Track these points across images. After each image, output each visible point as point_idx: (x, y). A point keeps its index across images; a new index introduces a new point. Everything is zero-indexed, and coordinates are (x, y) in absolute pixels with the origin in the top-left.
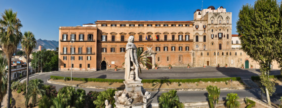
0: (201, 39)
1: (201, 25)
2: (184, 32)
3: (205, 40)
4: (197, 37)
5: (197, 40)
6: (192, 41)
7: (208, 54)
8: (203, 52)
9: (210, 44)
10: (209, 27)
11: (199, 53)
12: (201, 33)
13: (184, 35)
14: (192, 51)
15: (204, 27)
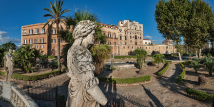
0: (123, 38)
1: (123, 29)
2: (112, 32)
3: (126, 39)
4: (121, 37)
5: (121, 39)
6: (117, 39)
7: (128, 47)
8: (125, 46)
9: (129, 41)
10: (129, 31)
11: (122, 47)
12: (123, 34)
13: (112, 34)
14: (117, 46)
15: (125, 31)
